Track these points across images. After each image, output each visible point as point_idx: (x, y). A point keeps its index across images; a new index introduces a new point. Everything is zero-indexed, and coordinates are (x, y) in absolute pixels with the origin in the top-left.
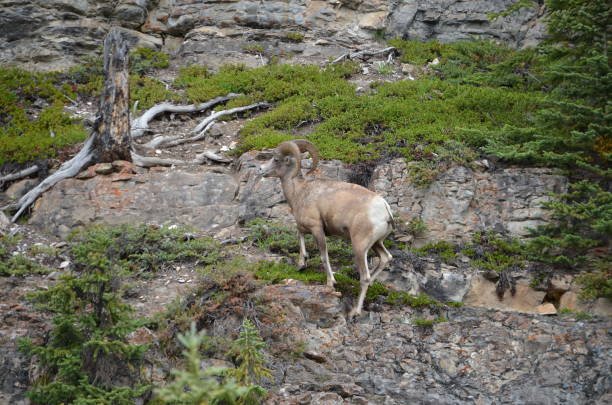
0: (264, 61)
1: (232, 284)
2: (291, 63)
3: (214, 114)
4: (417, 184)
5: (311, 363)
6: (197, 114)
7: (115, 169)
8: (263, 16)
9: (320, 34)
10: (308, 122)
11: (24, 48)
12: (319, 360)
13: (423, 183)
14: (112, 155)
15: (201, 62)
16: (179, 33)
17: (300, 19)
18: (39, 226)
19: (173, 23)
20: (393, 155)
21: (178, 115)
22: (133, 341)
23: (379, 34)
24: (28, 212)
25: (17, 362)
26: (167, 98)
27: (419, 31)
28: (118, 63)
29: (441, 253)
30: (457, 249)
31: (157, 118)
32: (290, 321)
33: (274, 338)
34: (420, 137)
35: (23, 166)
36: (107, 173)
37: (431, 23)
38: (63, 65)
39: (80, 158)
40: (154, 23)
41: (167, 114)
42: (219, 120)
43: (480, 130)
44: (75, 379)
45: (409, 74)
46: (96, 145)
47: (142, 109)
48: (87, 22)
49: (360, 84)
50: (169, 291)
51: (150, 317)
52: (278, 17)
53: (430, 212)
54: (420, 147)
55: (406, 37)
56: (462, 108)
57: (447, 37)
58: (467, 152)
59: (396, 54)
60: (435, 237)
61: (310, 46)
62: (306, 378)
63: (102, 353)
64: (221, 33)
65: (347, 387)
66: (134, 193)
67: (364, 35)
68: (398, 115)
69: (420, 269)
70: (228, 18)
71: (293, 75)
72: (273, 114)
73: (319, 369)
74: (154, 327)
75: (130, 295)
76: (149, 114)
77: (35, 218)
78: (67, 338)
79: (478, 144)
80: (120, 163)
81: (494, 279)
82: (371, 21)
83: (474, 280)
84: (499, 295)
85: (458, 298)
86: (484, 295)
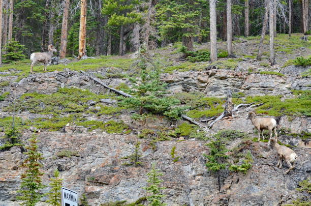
0: (264, 95)
1: (247, 142)
2: (269, 95)
3: (251, 106)
4: (289, 121)
5: (263, 159)
6: (248, 106)
7: (229, 118)
8: (265, 85)
9: (277, 89)
10: (270, 108)
11: (217, 93)
12: (265, 158)
13: (291, 121)
14: (228, 115)
15: (251, 95)
16: (248, 89)
17: (272, 86)
18: (213, 130)
19: (247, 87)
20: (285, 115)
21: (244, 106)
22: (227, 154)
23: (289, 89)
24: (211, 127)
25: (204, 158)
26: (242, 103)
27: (298, 88)
29: (294, 135)
30: (297, 135)
31: (240, 107)
32: (259, 150)
33: (256, 154)
34: (291, 111)
35: (211, 118)
36: (227, 119)
37: (300, 86)
38: (224, 96)
39: (222, 115)
40: (243, 87)
41: (242, 106)
42: (252, 107)
43: (304, 109)
44: (213, 162)
45: (294, 97)
46: (225, 113)
47: (237, 105)
48: (229, 87)
49: (282, 99)
50: (235, 144)
51: (231, 149)
52: (268, 85)
53: (292, 127)
54: (291, 113)
55: (295, 89)
56: (302, 104)
57: (304, 89)
58: (300, 113)
59: (292, 93)
60: (293, 132)
61: (274, 91)
62: (262, 162)
63: (218, 157)
64: (256, 89)
65: (270, 164)
66: (232, 123)
67: (286, 89)
68: (288, 106)
69: (288, 139)
70: (258, 86)
71: (269, 98)
72: (262, 106)
73: (265, 160)
74: (231, 151)
75: (227, 145)
76: (238, 106)
77: (213, 128)
78: (213, 153)
79: (303, 112)
80: (229, 117)
81: (304, 141)
82: (287, 86)
83: (300, 141)
84: (305, 144)
85: (296, 145)
86: (302, 144)
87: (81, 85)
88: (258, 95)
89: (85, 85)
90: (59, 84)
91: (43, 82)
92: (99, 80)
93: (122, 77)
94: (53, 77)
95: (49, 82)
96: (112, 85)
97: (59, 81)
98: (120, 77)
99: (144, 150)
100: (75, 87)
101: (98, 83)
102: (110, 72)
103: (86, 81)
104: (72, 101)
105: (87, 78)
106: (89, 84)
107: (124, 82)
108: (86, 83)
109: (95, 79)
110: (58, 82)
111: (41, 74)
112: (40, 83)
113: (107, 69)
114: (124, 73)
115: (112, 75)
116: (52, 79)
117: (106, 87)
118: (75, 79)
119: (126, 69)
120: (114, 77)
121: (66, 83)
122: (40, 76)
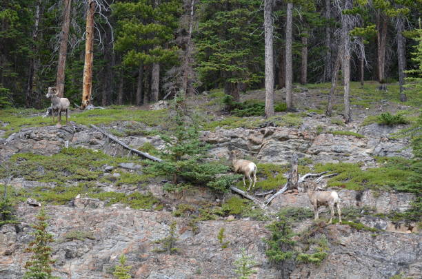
0: (338, 162)
1: (320, 224)
2: (345, 162)
3: (322, 176)
4: (375, 197)
5: (342, 247)
6: (318, 176)
7: (293, 192)
8: (339, 149)
9: (354, 155)
10: (348, 179)
11: (275, 158)
12: (344, 246)
13: (377, 197)
14: (292, 188)
15: (320, 162)
16: (316, 154)
17: (349, 150)
18: (272, 207)
19: (314, 151)
20: (369, 189)
21: (313, 177)
22: (293, 239)
23: (371, 154)
24: (270, 203)
25: (263, 244)
26: (310, 172)
27: (382, 154)
28: (295, 163)
29: (381, 216)
30: (385, 215)
31: (307, 177)
32: (336, 235)
33: (332, 239)
34: (377, 184)
35: (269, 191)
36: (291, 193)
37: (385, 152)
38: (285, 163)
39: (284, 188)
40: (309, 151)
41: (310, 176)
42: (323, 178)
43: (394, 182)
44: (276, 249)
45: (378, 165)
46: (288, 185)
47: (303, 175)
48: (291, 151)
49: (363, 168)
50: (304, 226)
51: (298, 233)
52: (343, 150)
53: (378, 205)
54: (377, 186)
55: (378, 155)
56: (390, 176)
57: (390, 155)
58: (389, 188)
59: (375, 160)
60: (379, 212)
61: (351, 158)
62: (340, 251)
63: (283, 243)
64: (327, 154)
65: (351, 253)
66: (298, 198)
67: (367, 155)
68: (371, 177)
69: (374, 221)
70: (329, 150)
71: (345, 166)
72: (337, 177)
73: (344, 248)
74: (299, 236)
75: (294, 227)
76: (305, 176)
77: (272, 205)
78: (275, 238)
79: (392, 186)
80: (294, 190)
81: (395, 224)
82: (368, 151)
83: (389, 224)
84: (396, 228)
85: (384, 229)
86: (392, 228)
87: (92, 143)
88: (330, 162)
89: (97, 144)
90: (62, 143)
91: (40, 139)
92: (115, 138)
93: (146, 134)
94: (55, 133)
95: (49, 139)
96: (133, 145)
97: (62, 138)
98: (144, 134)
99: (182, 232)
100: (83, 146)
101: (115, 142)
102: (130, 127)
103: (98, 138)
104: (81, 165)
105: (100, 135)
106: (102, 143)
107: (150, 141)
108: (98, 141)
109: (111, 136)
110: (60, 140)
111: (37, 128)
112: (37, 141)
113: (126, 123)
114: (149, 129)
115: (132, 131)
116: (53, 135)
117: (126, 148)
118: (84, 136)
119: (152, 123)
120: (135, 134)
121: (71, 140)
122: (37, 131)
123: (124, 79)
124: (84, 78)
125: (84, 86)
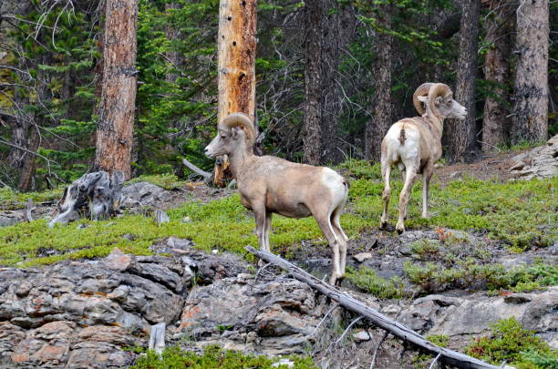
87: (267, 332)
89: (290, 332)
90: (139, 332)
91: (42, 317)
92: (368, 306)
93: (502, 285)
94: (103, 290)
95: (78, 318)
96: (445, 333)
97: (137, 310)
98: (493, 285)
100: (227, 346)
101: (367, 324)
102: (428, 255)
103: (293, 308)
105: (300, 293)
106: (309, 327)
107: (519, 312)
108: (293, 320)
109: (348, 297)
110: (130, 320)
111: (26, 274)
112: (26, 326)
113: (414, 240)
114: (512, 263)
115: (441, 273)
116: (94, 301)
117: (415, 347)
118: (230, 300)
119: (523, 236)
120: (454, 285)
121: (174, 321)
122: (25, 286)
123: (398, 45)
124: (223, 47)
125: (223, 84)
